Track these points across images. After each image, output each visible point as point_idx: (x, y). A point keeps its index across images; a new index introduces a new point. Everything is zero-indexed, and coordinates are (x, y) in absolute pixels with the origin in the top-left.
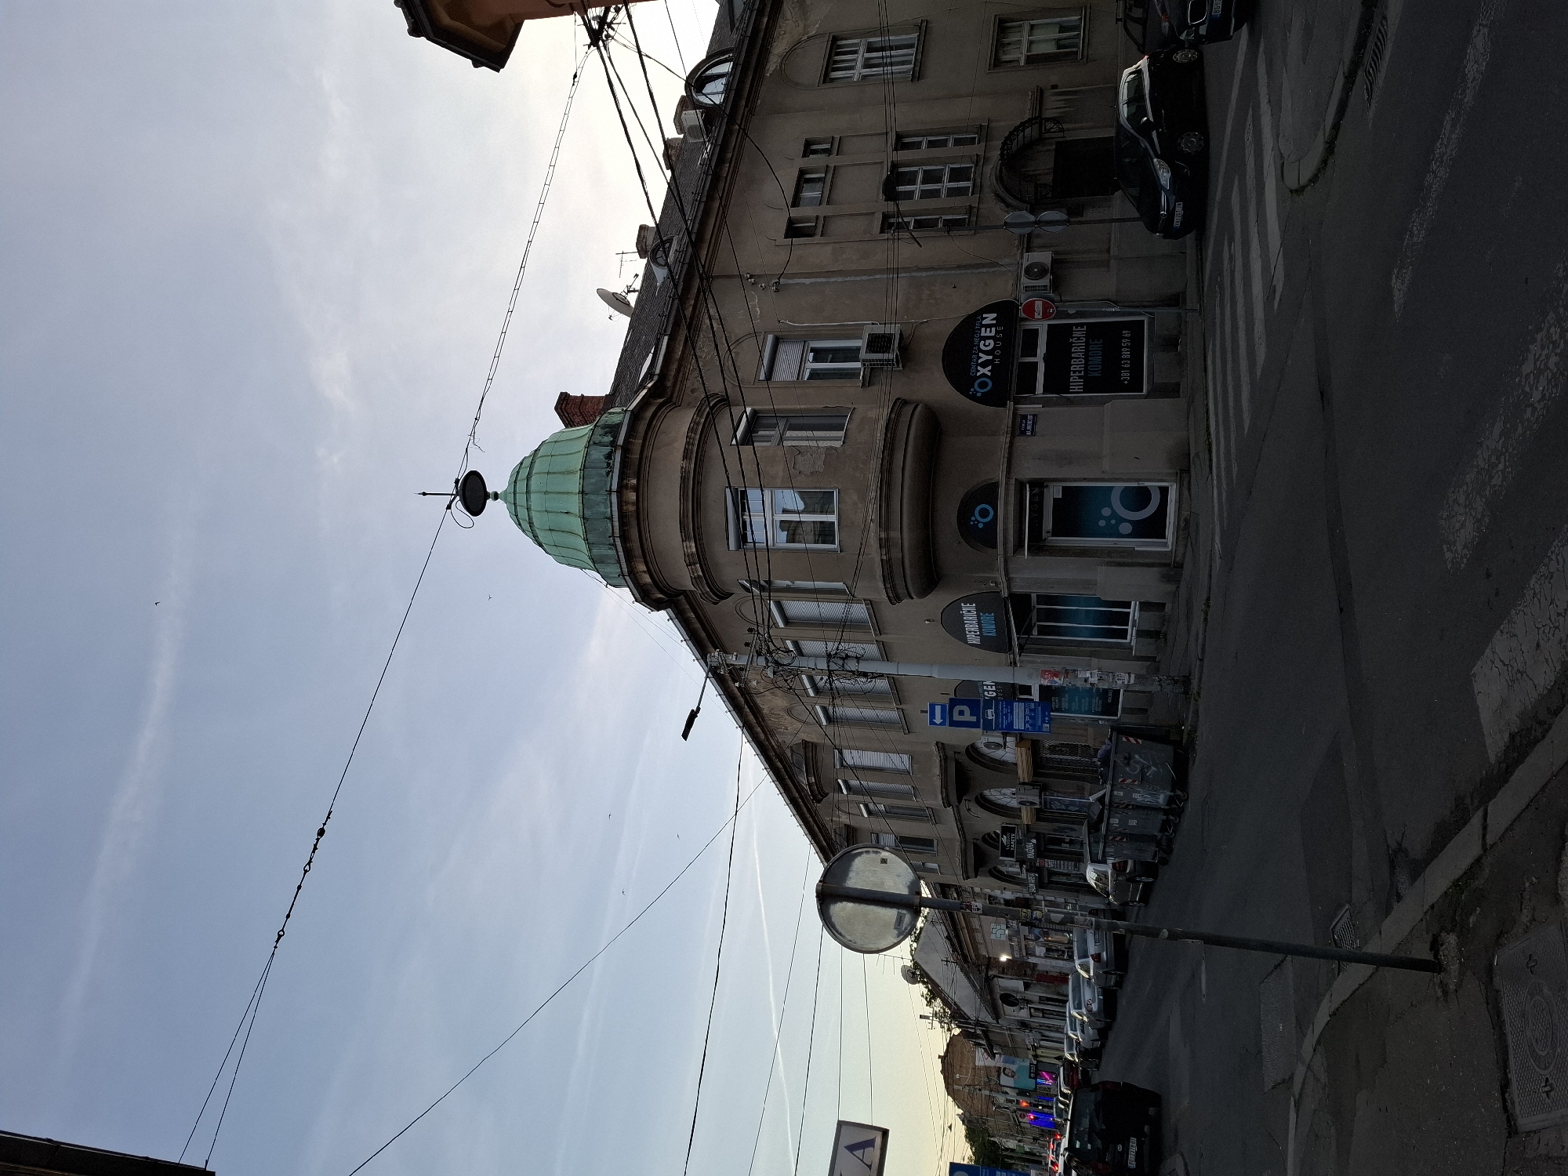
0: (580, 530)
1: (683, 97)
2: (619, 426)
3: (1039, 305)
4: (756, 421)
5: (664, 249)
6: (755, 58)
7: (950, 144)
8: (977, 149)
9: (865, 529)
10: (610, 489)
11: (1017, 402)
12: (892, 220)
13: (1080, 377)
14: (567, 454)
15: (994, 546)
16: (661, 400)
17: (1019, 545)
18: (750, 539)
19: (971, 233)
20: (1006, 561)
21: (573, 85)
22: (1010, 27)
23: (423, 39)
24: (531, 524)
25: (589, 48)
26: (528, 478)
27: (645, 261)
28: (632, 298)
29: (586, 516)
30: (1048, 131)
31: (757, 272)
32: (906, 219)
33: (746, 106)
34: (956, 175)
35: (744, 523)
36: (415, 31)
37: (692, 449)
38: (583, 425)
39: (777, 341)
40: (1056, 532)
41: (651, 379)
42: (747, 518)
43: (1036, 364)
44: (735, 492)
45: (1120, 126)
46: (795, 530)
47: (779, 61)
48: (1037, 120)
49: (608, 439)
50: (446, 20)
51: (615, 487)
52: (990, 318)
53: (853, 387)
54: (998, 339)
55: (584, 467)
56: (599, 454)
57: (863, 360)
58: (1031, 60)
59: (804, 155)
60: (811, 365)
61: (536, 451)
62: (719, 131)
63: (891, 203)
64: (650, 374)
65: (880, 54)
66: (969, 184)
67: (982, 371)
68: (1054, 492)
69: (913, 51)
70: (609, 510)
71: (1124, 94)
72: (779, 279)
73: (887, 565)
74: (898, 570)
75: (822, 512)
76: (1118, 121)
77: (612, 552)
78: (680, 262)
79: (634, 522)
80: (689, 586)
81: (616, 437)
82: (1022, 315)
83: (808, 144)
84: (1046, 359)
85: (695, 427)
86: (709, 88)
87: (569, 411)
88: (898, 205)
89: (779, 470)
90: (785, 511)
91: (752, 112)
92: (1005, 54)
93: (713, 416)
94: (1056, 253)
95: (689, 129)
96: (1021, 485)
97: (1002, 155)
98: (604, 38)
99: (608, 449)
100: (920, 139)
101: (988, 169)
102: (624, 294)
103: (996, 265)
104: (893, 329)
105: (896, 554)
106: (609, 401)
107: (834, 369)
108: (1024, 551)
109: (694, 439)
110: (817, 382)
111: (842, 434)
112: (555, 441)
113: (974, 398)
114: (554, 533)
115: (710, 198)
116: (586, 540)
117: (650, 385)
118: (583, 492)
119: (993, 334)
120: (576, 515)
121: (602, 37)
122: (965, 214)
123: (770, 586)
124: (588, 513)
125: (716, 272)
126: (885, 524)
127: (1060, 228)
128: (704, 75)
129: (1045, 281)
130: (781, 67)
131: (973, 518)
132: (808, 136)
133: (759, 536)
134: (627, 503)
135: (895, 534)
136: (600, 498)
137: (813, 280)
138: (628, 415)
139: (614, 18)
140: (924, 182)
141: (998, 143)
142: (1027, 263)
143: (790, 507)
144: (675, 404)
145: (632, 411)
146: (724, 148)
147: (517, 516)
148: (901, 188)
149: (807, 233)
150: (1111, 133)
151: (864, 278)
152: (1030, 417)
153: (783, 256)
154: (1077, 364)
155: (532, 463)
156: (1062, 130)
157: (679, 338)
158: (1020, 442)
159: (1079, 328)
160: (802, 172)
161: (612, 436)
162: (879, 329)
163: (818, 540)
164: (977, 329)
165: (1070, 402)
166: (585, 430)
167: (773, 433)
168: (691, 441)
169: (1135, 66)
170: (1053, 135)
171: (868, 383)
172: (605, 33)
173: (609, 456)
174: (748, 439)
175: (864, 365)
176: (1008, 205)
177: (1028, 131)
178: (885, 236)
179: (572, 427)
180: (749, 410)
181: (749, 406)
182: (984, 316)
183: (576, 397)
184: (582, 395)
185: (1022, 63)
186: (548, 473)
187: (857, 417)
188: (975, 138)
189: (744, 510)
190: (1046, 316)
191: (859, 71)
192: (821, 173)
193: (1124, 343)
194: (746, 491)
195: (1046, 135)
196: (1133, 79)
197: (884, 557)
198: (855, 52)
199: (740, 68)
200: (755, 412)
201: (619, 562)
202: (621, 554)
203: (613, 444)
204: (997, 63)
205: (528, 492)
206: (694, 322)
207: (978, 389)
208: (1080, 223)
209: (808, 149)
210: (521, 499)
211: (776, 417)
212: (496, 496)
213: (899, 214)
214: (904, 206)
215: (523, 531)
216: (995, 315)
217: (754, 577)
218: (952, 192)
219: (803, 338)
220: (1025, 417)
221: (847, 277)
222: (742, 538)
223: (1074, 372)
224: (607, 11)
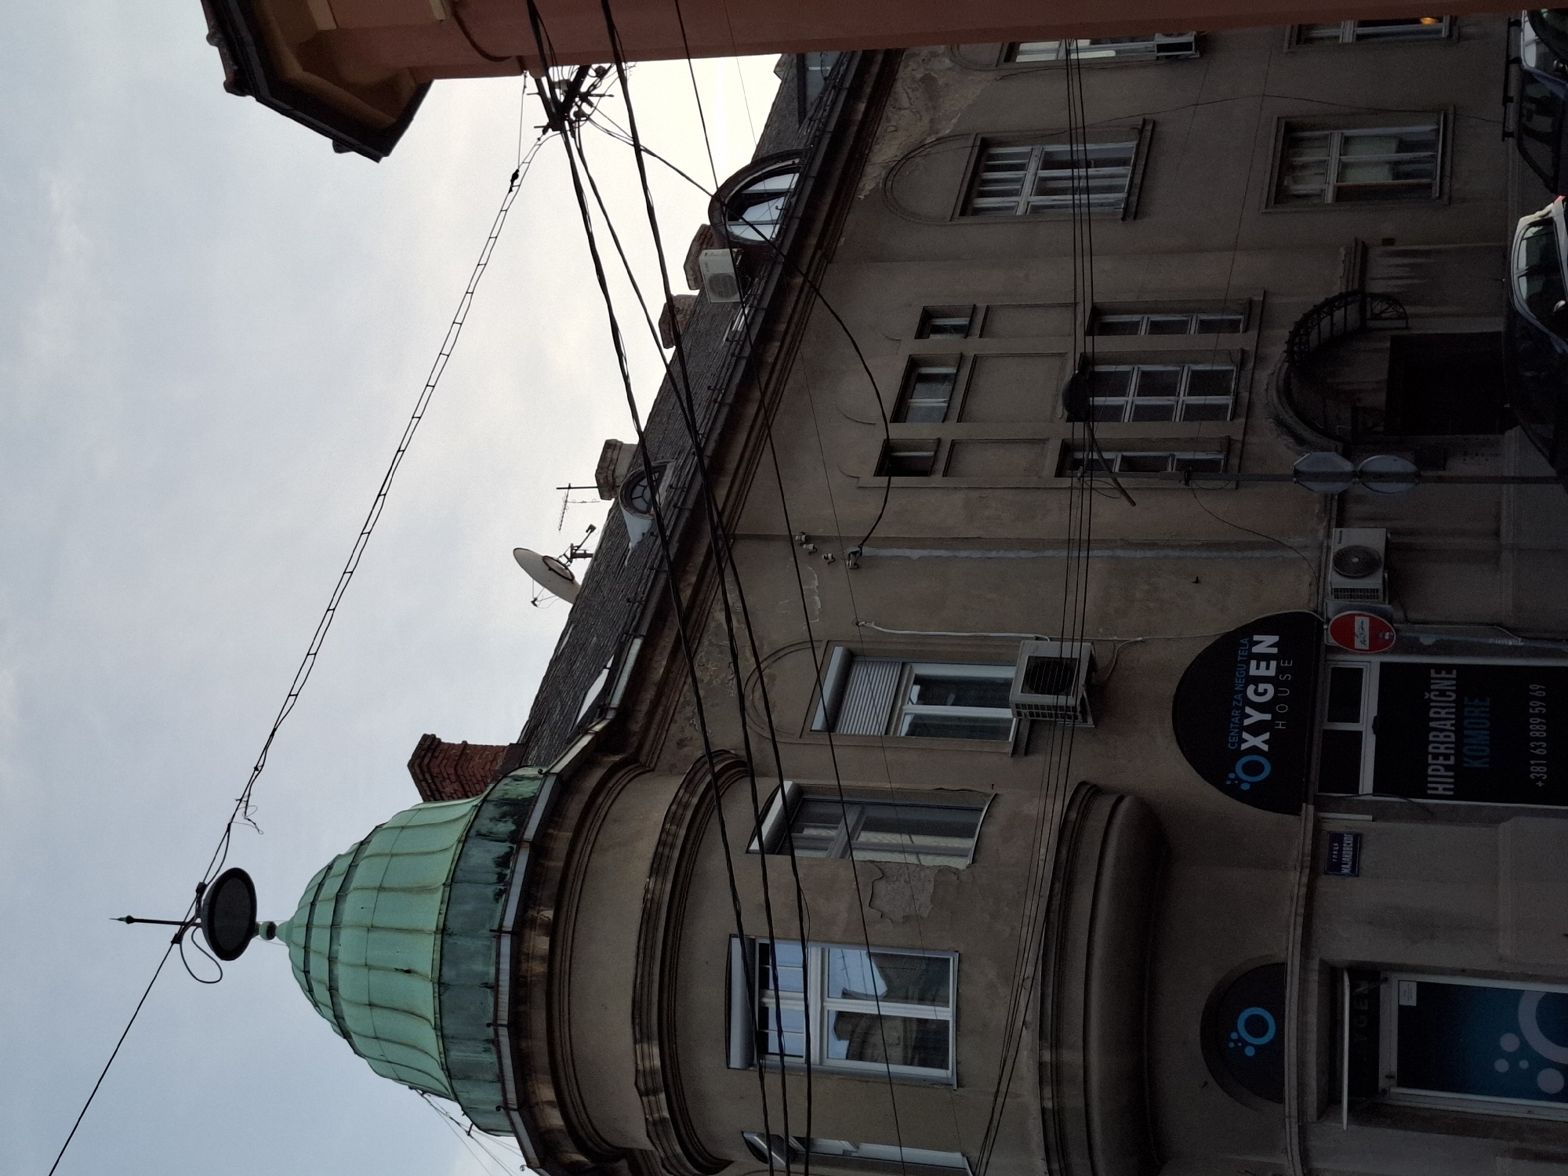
0: (428, 1008)
1: (703, 228)
2: (531, 801)
3: (1362, 625)
4: (798, 808)
5: (650, 482)
6: (840, 165)
7: (1193, 327)
8: (1243, 340)
9: (1010, 1038)
10: (501, 925)
11: (1320, 806)
12: (1079, 455)
13: (1447, 768)
14: (422, 854)
15: (1279, 1098)
16: (617, 758)
17: (1329, 1101)
18: (773, 1046)
19: (1229, 486)
20: (1303, 1131)
21: (511, 190)
22: (1309, 139)
23: (250, 100)
24: (332, 989)
25: (545, 132)
26: (340, 897)
27: (610, 503)
28: (579, 569)
29: (446, 977)
30: (1377, 317)
31: (820, 532)
32: (1107, 455)
33: (819, 245)
34: (1202, 383)
35: (764, 1011)
36: (237, 84)
37: (669, 858)
38: (459, 798)
39: (851, 659)
40: (1407, 1077)
41: (602, 716)
42: (770, 1002)
43: (1358, 736)
44: (748, 945)
45: (1513, 314)
46: (866, 1034)
47: (883, 174)
48: (1357, 295)
49: (506, 827)
50: (295, 70)
51: (509, 923)
52: (1266, 643)
53: (994, 757)
54: (1285, 684)
55: (452, 881)
56: (484, 855)
57: (1017, 706)
58: (1344, 194)
59: (921, 334)
60: (914, 708)
61: (362, 843)
62: (765, 287)
63: (1079, 425)
64: (600, 707)
65: (1067, 172)
66: (1226, 400)
67: (1251, 741)
68: (1400, 994)
69: (1126, 170)
70: (492, 970)
71: (1520, 259)
72: (860, 547)
73: (1054, 1122)
74: (1075, 1130)
75: (921, 1000)
76: (1510, 304)
77: (490, 1058)
78: (675, 506)
79: (539, 996)
80: (638, 1137)
81: (521, 823)
82: (1330, 640)
83: (927, 315)
84: (1378, 726)
85: (680, 811)
86: (753, 214)
87: (435, 770)
88: (1092, 431)
89: (840, 908)
90: (846, 995)
91: (828, 258)
92: (1295, 181)
93: (717, 792)
94: (1394, 532)
95: (711, 281)
96: (1332, 974)
97: (1290, 352)
98: (572, 117)
99: (502, 848)
100: (1136, 318)
101: (1264, 376)
102: (564, 560)
103: (1279, 545)
104: (1078, 650)
105: (1073, 1100)
106: (516, 754)
107: (959, 718)
108: (1341, 1112)
109: (675, 836)
110: (924, 742)
111: (969, 844)
112: (401, 826)
113: (1233, 791)
114: (377, 1012)
115: (742, 397)
116: (439, 1029)
117: (598, 728)
118: (443, 931)
119: (1272, 672)
120: (423, 976)
121: (569, 116)
122: (1220, 452)
123: (808, 1151)
124: (449, 974)
125: (743, 526)
126: (1051, 1033)
127: (1402, 487)
128: (745, 192)
129: (1375, 582)
130: (885, 184)
131: (1234, 1036)
132: (930, 303)
133: (794, 1042)
134: (529, 957)
135: (1072, 1057)
136: (479, 944)
137: (925, 553)
138: (550, 782)
139: (594, 86)
140: (1142, 391)
141: (1284, 333)
142: (1341, 547)
143: (856, 987)
144: (643, 766)
145: (559, 775)
146: (772, 314)
147: (306, 972)
148: (1099, 401)
149: (921, 469)
150: (1497, 325)
151: (1023, 554)
152: (1348, 840)
153: (872, 508)
154: (1441, 740)
155: (352, 867)
156: (1404, 317)
157: (662, 644)
158: (1328, 885)
159: (1443, 674)
160: (913, 364)
161: (514, 823)
162: (1049, 650)
163: (913, 1058)
164: (1241, 662)
165: (1429, 815)
166: (462, 808)
167: (833, 833)
168: (670, 839)
169: (1539, 213)
170: (1387, 324)
171: (1024, 748)
172: (575, 109)
173: (504, 861)
174: (783, 842)
175: (1019, 714)
176: (1300, 441)
177: (1339, 314)
178: (1066, 482)
179: (436, 800)
180: (788, 785)
181: (789, 778)
182: (1256, 638)
183: (451, 746)
184: (465, 743)
185: (1329, 197)
186: (381, 889)
187: (1001, 811)
188: (1239, 321)
189: (764, 985)
190: (1376, 645)
191: (1026, 198)
192: (950, 366)
193: (1534, 708)
194: (773, 943)
195: (1372, 324)
196: (1536, 235)
197: (1049, 1105)
198: (1021, 167)
199: (810, 183)
200: (799, 790)
201: (501, 1078)
202: (507, 1062)
203: (515, 838)
204: (1280, 196)
205: (335, 926)
206: (694, 616)
207: (1243, 776)
208: (1441, 480)
209: (928, 324)
210: (320, 939)
211: (842, 803)
212: (271, 931)
213: (1093, 444)
214: (1104, 431)
215: (316, 1005)
216: (1276, 639)
217: (777, 1129)
218: (1193, 413)
219: (901, 658)
220: (1338, 838)
221: (990, 550)
222: (757, 1041)
223: (1436, 756)
224: (582, 74)
